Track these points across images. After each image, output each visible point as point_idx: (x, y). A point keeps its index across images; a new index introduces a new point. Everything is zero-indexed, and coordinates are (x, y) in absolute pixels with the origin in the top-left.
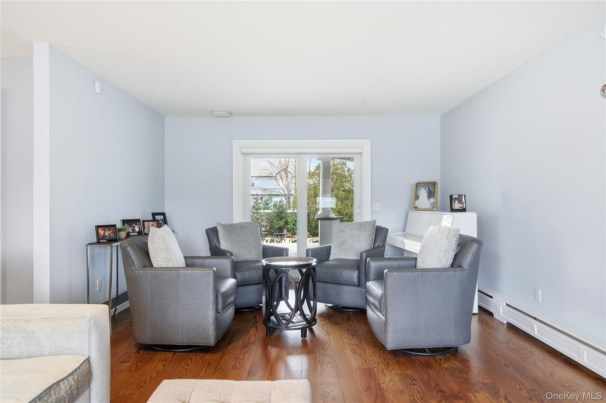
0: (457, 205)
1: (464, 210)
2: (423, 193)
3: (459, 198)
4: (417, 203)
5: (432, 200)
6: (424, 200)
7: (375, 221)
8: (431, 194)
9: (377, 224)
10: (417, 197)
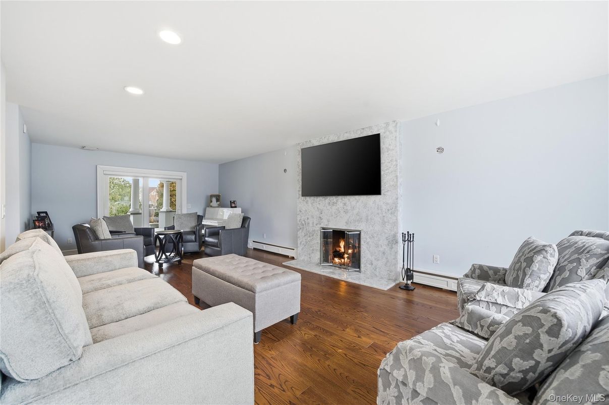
0: (233, 205)
1: (236, 207)
2: (214, 200)
3: (234, 202)
4: (211, 204)
5: (218, 203)
6: (214, 203)
7: (197, 213)
8: (218, 200)
9: (198, 214)
10: (211, 202)
